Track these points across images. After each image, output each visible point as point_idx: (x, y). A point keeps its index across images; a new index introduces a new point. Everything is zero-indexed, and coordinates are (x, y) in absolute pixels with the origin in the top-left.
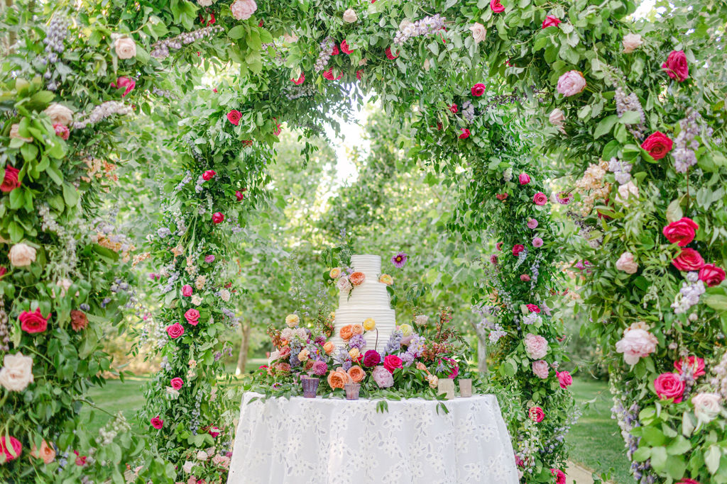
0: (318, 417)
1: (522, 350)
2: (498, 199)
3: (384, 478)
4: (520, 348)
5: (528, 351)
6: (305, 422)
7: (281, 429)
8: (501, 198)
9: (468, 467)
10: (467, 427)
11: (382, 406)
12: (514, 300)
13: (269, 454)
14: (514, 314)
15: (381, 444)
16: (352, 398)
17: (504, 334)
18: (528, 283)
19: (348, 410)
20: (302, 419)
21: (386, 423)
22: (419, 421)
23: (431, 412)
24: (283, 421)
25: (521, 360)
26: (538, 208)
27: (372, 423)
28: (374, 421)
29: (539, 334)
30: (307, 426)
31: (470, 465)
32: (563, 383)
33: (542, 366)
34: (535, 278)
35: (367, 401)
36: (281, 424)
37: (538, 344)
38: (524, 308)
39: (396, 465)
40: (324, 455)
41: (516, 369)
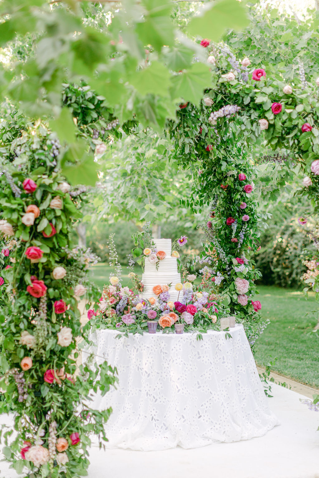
0: (162, 345)
1: (233, 288)
2: (221, 188)
3: (202, 376)
4: (231, 287)
5: (238, 289)
6: (155, 347)
7: (138, 352)
8: (224, 188)
9: (238, 366)
10: (238, 345)
11: (200, 337)
12: (227, 254)
13: (128, 367)
14: (227, 264)
15: (200, 357)
16: (180, 333)
17: (223, 278)
18: (236, 244)
19: (181, 340)
20: (153, 346)
21: (202, 346)
22: (217, 344)
23: (223, 338)
24: (139, 347)
25: (232, 294)
26: (248, 195)
27: (194, 347)
28: (195, 346)
29: (244, 278)
30: (156, 350)
31: (240, 365)
32: (256, 308)
33: (244, 298)
34: (242, 241)
35: (191, 334)
36: (138, 349)
37: (244, 284)
38: (235, 261)
39: (209, 369)
40: (167, 366)
41: (229, 301)
